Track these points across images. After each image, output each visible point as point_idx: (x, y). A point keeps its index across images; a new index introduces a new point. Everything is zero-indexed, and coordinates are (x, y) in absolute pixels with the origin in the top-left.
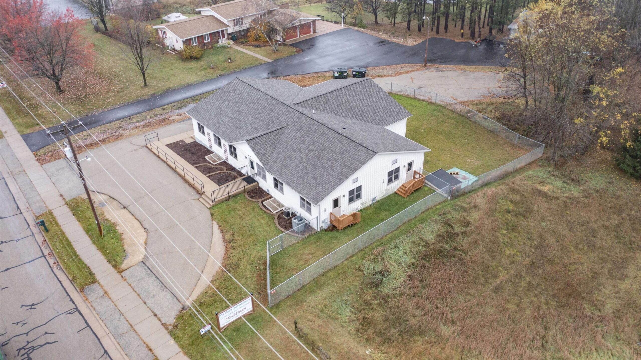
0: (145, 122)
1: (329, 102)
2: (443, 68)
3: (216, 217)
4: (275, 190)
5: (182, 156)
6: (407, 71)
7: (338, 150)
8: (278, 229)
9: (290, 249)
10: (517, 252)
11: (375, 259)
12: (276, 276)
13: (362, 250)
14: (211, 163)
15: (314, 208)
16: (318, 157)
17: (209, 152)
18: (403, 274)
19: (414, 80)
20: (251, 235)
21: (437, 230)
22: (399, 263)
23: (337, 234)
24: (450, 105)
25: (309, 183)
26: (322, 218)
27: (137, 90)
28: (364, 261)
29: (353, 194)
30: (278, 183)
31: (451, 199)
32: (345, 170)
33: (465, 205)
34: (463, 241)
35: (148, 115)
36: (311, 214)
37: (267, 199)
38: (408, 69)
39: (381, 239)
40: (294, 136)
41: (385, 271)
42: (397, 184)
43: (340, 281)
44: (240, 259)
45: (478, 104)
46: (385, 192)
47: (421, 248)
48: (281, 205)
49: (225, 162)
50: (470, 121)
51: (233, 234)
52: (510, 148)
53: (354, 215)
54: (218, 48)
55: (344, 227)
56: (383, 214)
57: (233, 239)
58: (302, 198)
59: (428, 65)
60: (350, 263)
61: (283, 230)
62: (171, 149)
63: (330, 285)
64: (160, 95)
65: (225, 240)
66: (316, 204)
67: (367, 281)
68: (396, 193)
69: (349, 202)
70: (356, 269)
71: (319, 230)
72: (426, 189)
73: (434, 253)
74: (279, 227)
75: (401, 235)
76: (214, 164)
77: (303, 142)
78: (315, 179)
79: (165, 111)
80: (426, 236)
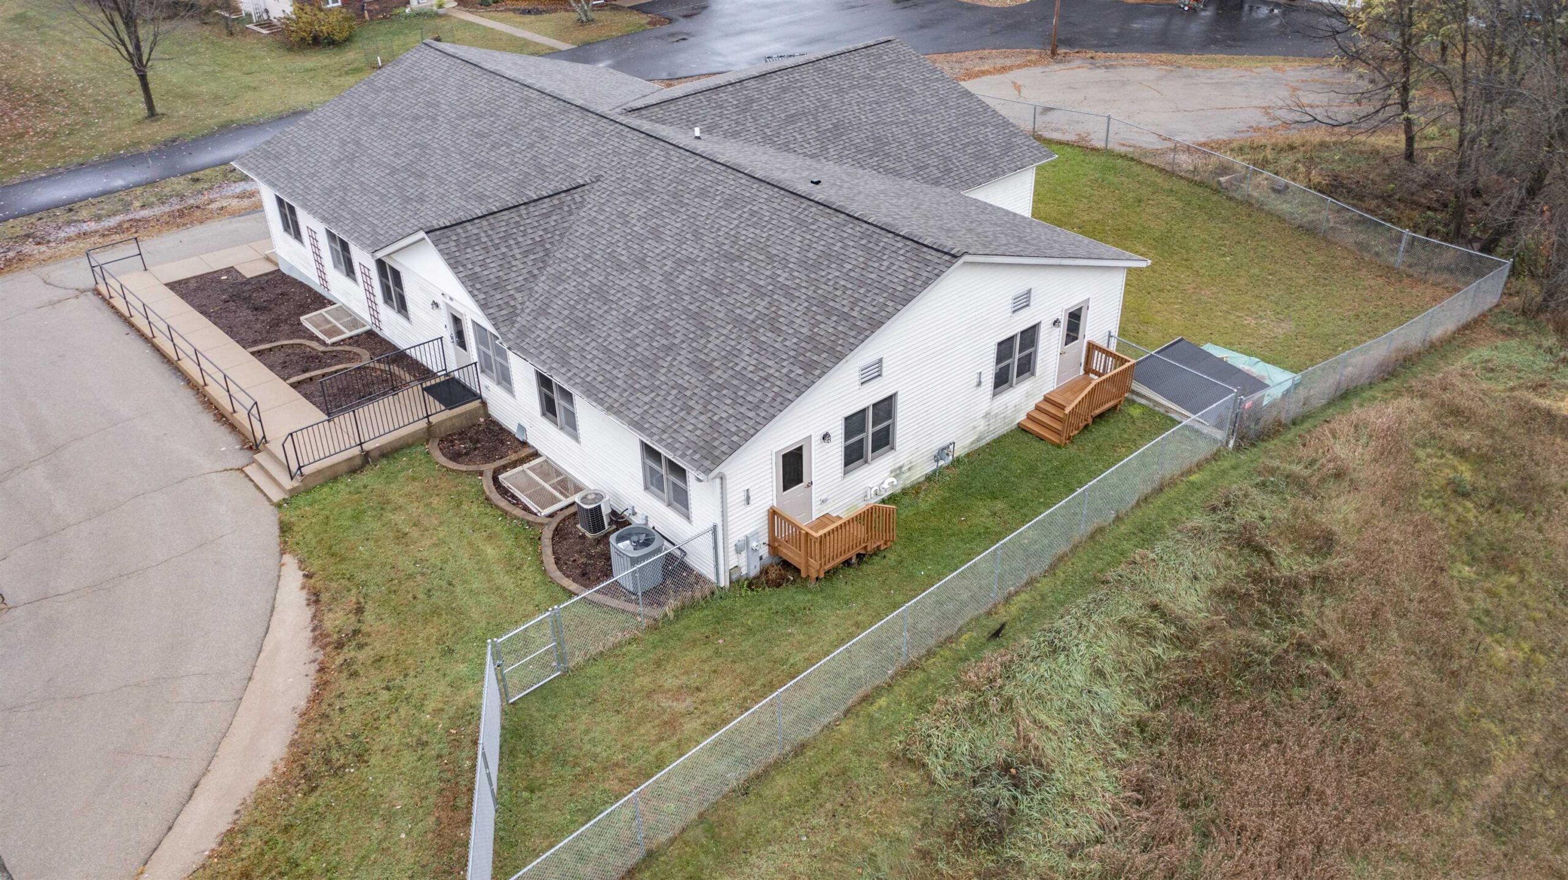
0: (119, 218)
1: (755, 106)
2: (1109, 58)
3: (299, 537)
4: (546, 425)
5: (215, 318)
6: (998, 66)
7: (794, 255)
8: (552, 581)
9: (600, 668)
10: (1533, 650)
11: (972, 709)
12: (527, 802)
13: (912, 667)
14: (317, 339)
15: (699, 491)
16: (715, 287)
17: (319, 301)
18: (1101, 774)
19: (1023, 91)
20: (436, 611)
21: (1213, 571)
22: (1079, 722)
23: (802, 598)
24: (1155, 153)
25: (676, 386)
26: (736, 534)
27: (120, 129)
28: (927, 720)
29: (862, 429)
30: (556, 396)
31: (1238, 448)
32: (827, 327)
33: (1297, 469)
34: (1321, 615)
35: (136, 198)
36: (688, 518)
37: (514, 464)
38: (1000, 62)
39: (989, 614)
40: (621, 215)
41: (1024, 763)
42: (1028, 395)
43: (822, 821)
44: (372, 724)
45: (1247, 150)
46: (982, 426)
47: (1159, 651)
48: (571, 487)
49: (370, 334)
50: (1231, 199)
51: (360, 610)
52: (1380, 281)
53: (867, 517)
54: (406, 17)
55: (827, 567)
56: (982, 514)
57: (356, 632)
58: (650, 452)
59: (1061, 51)
60: (863, 731)
61: (573, 586)
62: (183, 296)
63: (780, 840)
64: (194, 141)
65: (319, 636)
66: (708, 471)
67: (947, 816)
68: (1021, 429)
69: (846, 464)
70: (894, 759)
71: (724, 582)
72: (1136, 412)
73: (1220, 669)
74: (557, 574)
75: (1070, 597)
76: (329, 341)
77: (656, 234)
78: (704, 367)
79: (199, 186)
80: (1173, 598)
